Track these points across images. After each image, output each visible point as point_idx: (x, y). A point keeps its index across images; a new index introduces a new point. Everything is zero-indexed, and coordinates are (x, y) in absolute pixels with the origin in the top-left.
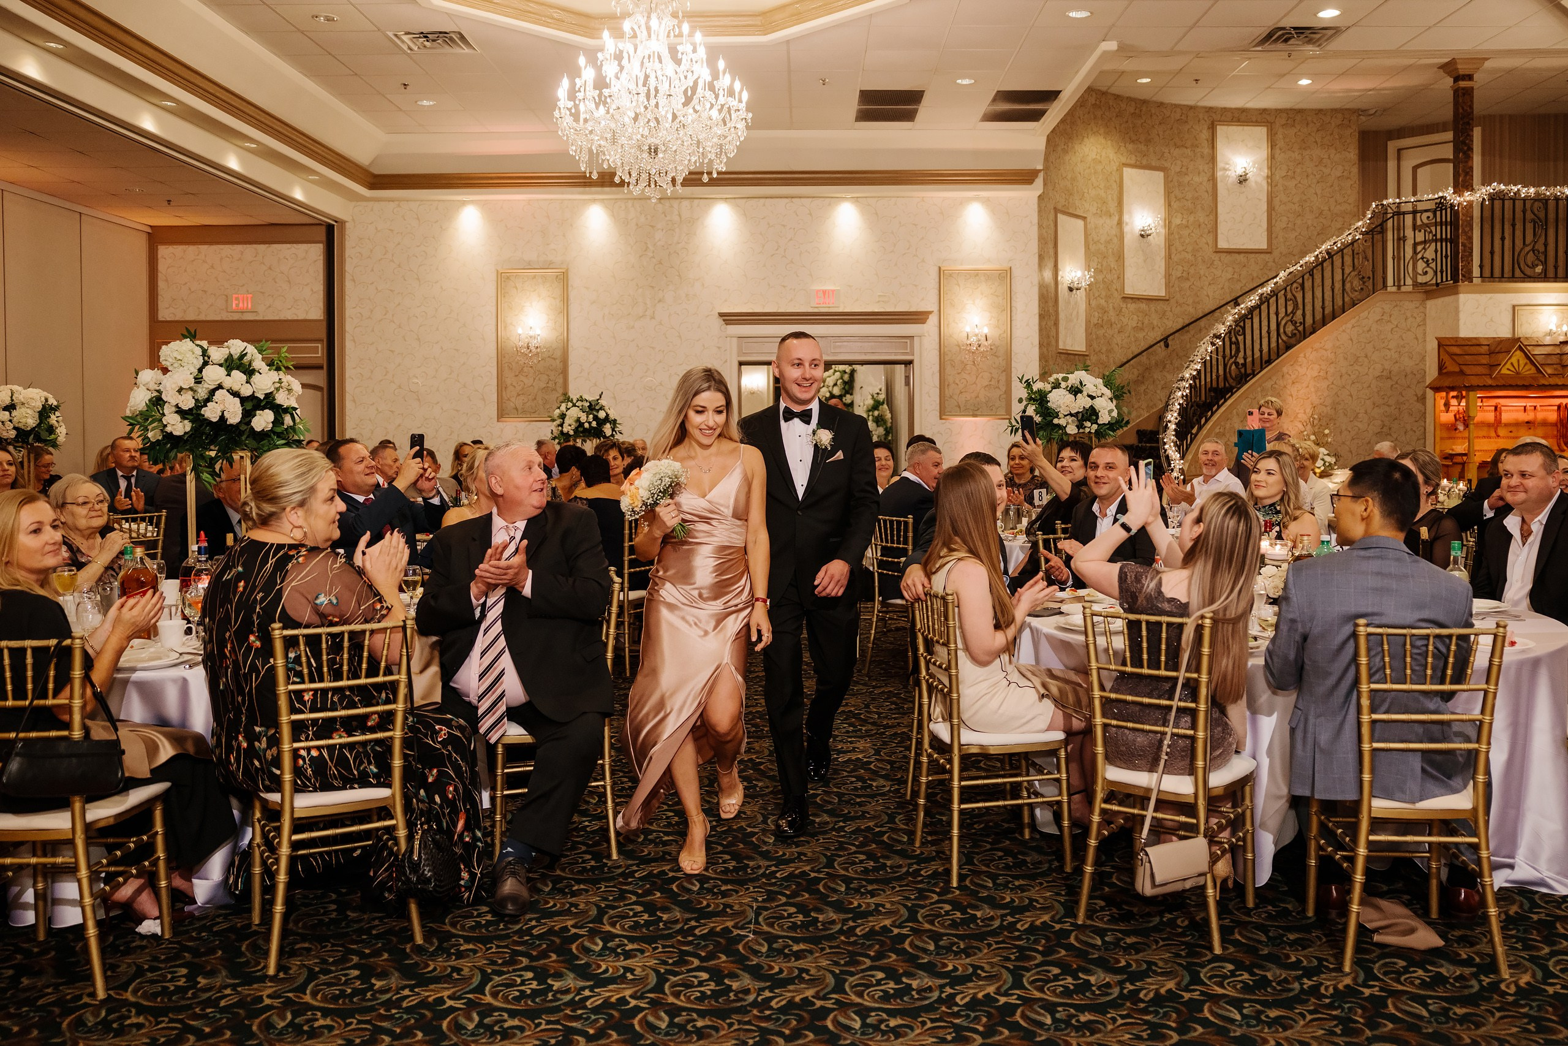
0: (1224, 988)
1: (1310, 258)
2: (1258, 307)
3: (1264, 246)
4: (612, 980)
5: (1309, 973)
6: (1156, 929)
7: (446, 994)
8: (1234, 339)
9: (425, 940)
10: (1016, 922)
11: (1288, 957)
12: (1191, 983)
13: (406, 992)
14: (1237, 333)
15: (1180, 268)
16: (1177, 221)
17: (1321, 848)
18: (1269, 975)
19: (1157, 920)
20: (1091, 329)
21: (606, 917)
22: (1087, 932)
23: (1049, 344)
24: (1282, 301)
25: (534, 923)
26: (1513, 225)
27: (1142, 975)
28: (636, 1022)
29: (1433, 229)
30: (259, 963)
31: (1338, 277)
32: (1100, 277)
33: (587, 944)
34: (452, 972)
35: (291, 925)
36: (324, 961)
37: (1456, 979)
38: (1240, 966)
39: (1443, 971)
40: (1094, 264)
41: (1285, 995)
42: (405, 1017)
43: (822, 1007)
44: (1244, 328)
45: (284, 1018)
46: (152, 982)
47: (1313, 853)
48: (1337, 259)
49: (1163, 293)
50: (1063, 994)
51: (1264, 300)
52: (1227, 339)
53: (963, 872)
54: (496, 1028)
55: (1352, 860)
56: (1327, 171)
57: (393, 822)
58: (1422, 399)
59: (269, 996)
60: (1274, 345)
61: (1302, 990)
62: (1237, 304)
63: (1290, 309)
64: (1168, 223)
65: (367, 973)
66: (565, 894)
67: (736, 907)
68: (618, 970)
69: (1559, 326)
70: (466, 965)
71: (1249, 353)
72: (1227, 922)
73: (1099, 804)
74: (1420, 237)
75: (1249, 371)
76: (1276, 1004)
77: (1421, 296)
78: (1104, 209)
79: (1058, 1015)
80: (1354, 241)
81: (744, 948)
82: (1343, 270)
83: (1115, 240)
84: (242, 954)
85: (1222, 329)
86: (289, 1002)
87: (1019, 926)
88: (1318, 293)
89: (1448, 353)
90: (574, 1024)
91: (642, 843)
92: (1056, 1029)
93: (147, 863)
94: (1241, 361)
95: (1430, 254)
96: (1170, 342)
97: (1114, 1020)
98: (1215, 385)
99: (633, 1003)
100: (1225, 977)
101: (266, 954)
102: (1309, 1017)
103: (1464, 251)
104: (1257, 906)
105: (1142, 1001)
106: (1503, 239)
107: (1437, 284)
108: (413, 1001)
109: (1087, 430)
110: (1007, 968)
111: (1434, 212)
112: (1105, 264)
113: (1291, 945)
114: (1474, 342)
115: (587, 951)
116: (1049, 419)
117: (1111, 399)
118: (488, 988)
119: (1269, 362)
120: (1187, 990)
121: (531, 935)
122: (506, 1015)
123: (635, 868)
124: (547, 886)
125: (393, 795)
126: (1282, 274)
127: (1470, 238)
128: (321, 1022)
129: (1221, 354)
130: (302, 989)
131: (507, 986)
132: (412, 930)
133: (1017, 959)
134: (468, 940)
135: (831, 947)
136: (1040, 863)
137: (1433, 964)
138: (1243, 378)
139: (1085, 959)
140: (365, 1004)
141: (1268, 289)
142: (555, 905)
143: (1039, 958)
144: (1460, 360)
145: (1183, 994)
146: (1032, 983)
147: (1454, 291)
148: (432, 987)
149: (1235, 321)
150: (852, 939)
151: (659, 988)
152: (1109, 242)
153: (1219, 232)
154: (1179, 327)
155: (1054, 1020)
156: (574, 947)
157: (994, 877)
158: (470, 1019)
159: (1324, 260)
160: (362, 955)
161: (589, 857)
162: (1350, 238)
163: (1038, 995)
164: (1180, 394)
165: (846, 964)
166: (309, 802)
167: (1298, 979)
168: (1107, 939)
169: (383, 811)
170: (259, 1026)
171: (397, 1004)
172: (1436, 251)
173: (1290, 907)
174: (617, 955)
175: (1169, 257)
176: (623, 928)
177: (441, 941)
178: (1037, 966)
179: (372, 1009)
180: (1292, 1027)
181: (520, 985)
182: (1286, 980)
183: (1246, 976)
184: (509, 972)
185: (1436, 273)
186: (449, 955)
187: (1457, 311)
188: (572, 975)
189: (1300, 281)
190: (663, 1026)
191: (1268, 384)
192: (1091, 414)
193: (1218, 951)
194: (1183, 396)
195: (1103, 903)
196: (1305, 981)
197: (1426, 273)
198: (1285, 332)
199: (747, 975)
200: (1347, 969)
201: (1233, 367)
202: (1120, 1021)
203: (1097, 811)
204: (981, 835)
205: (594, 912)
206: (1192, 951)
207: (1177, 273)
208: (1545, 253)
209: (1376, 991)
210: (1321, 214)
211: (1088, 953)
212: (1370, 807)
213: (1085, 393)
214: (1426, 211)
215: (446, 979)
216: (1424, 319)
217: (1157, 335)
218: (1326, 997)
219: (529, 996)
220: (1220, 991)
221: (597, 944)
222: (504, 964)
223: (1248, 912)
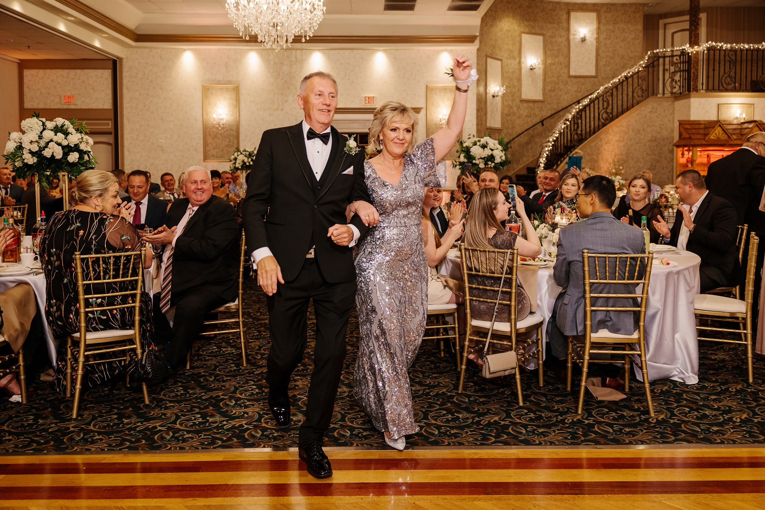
0: (521, 420)
1: (616, 80)
2: (589, 105)
3: (593, 74)
4: (238, 417)
5: (561, 414)
6: (495, 395)
7: (158, 424)
8: (576, 121)
9: (150, 402)
10: (430, 392)
11: (554, 407)
12: (505, 418)
13: (139, 424)
14: (578, 119)
15: (550, 85)
16: (549, 61)
17: (573, 358)
18: (543, 415)
19: (496, 391)
20: (504, 116)
21: (238, 391)
22: (462, 396)
23: (482, 124)
24: (601, 103)
25: (203, 394)
26: (719, 63)
27: (484, 414)
28: (246, 434)
29: (679, 65)
30: (69, 413)
31: (630, 90)
32: (509, 90)
33: (228, 402)
34: (162, 415)
35: (85, 397)
36: (101, 412)
37: (629, 417)
38: (530, 410)
39: (625, 414)
40: (506, 84)
41: (548, 423)
42: (137, 434)
43: (333, 427)
44: (581, 116)
45: (79, 436)
46: (16, 422)
47: (570, 361)
48: (630, 80)
49: (541, 98)
50: (445, 422)
51: (592, 101)
52: (572, 122)
53: (410, 371)
54: (180, 438)
55: (583, 363)
56: (627, 35)
57: (135, 346)
58: (672, 152)
59: (72, 427)
60: (597, 124)
61: (557, 421)
62: (579, 103)
63: (605, 106)
64: (545, 62)
65: (121, 416)
66: (220, 381)
67: (300, 386)
68: (241, 413)
69: (741, 115)
70: (169, 413)
71: (584, 128)
72: (529, 392)
73: (468, 337)
74: (672, 69)
75: (584, 137)
76: (543, 427)
77: (672, 99)
78: (512, 55)
79: (441, 431)
80: (639, 71)
81: (301, 403)
82: (633, 86)
83: (517, 71)
84: (61, 410)
85: (570, 117)
86: (82, 430)
87: (431, 394)
88: (620, 97)
89: (684, 128)
90: (217, 436)
91: (260, 359)
92: (439, 436)
93: (14, 367)
94: (579, 132)
95: (677, 77)
96: (544, 123)
97: (467, 432)
98: (566, 144)
99: (246, 426)
100: (523, 415)
101: (72, 409)
102: (557, 432)
103: (694, 76)
104: (544, 386)
105: (482, 425)
106: (714, 70)
107: (681, 93)
108: (142, 428)
109: (489, 166)
110: (422, 411)
111: (680, 56)
112: (511, 83)
113: (556, 402)
114: (698, 123)
115: (227, 405)
116: (471, 160)
117: (502, 151)
118: (178, 422)
119: (594, 133)
120: (503, 420)
121: (202, 399)
122: (185, 433)
123: (255, 370)
124: (212, 378)
125: (135, 334)
126: (602, 88)
127: (697, 70)
128: (97, 437)
129: (569, 129)
130: (89, 424)
131: (187, 420)
132: (144, 398)
133: (427, 407)
134: (171, 402)
135: (342, 403)
136: (447, 367)
137: (621, 410)
138: (581, 141)
139: (459, 407)
140: (119, 429)
141: (594, 96)
142: (214, 386)
143: (438, 407)
144: (690, 132)
145: (502, 422)
146: (432, 417)
147: (688, 97)
148: (152, 422)
149: (577, 113)
150: (352, 399)
151: (259, 420)
152: (513, 72)
153: (571, 66)
154: (549, 115)
155: (439, 432)
156: (221, 404)
157: (423, 373)
158: (168, 435)
159: (623, 81)
160: (118, 409)
161: (233, 365)
162: (637, 70)
163: (434, 422)
164: (547, 149)
165: (348, 410)
166: (93, 337)
167: (556, 416)
168: (471, 399)
169: (130, 341)
170: (67, 440)
171: (134, 429)
172: (680, 76)
173: (560, 386)
174: (241, 407)
175: (545, 80)
176: (245, 395)
177: (158, 402)
178: (436, 410)
179: (122, 431)
180: (548, 436)
181: (194, 420)
182: (550, 417)
183: (532, 415)
184: (189, 415)
185: (680, 87)
186: (161, 408)
187: (689, 107)
188: (219, 416)
189: (611, 92)
190: (258, 436)
191: (593, 144)
192: (491, 158)
193: (521, 404)
194: (548, 150)
195: (472, 384)
196: (559, 417)
197: (675, 87)
198: (602, 118)
199: (301, 414)
200: (580, 412)
201: (576, 136)
202: (469, 433)
203: (467, 340)
204: (421, 355)
205: (233, 389)
206: (510, 404)
207: (548, 88)
208: (735, 78)
209: (591, 422)
210: (623, 57)
211: (461, 405)
212: (590, 337)
213: (488, 148)
214: (676, 56)
215: (159, 418)
216: (674, 111)
217: (538, 119)
218: (567, 424)
219: (197, 425)
220: (519, 421)
221: (232, 403)
222: (188, 411)
223: (540, 388)
